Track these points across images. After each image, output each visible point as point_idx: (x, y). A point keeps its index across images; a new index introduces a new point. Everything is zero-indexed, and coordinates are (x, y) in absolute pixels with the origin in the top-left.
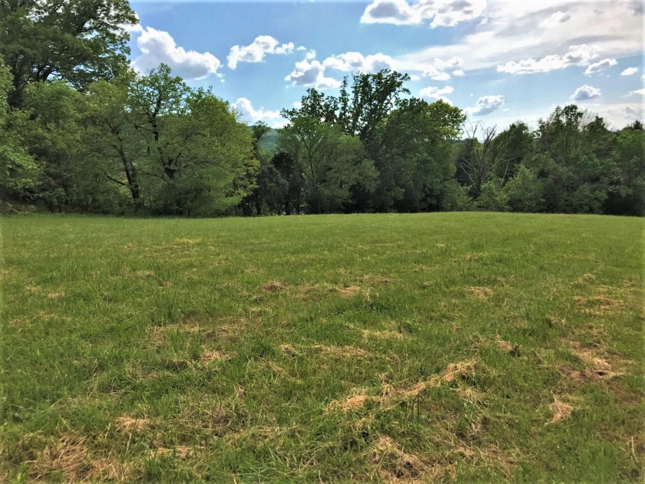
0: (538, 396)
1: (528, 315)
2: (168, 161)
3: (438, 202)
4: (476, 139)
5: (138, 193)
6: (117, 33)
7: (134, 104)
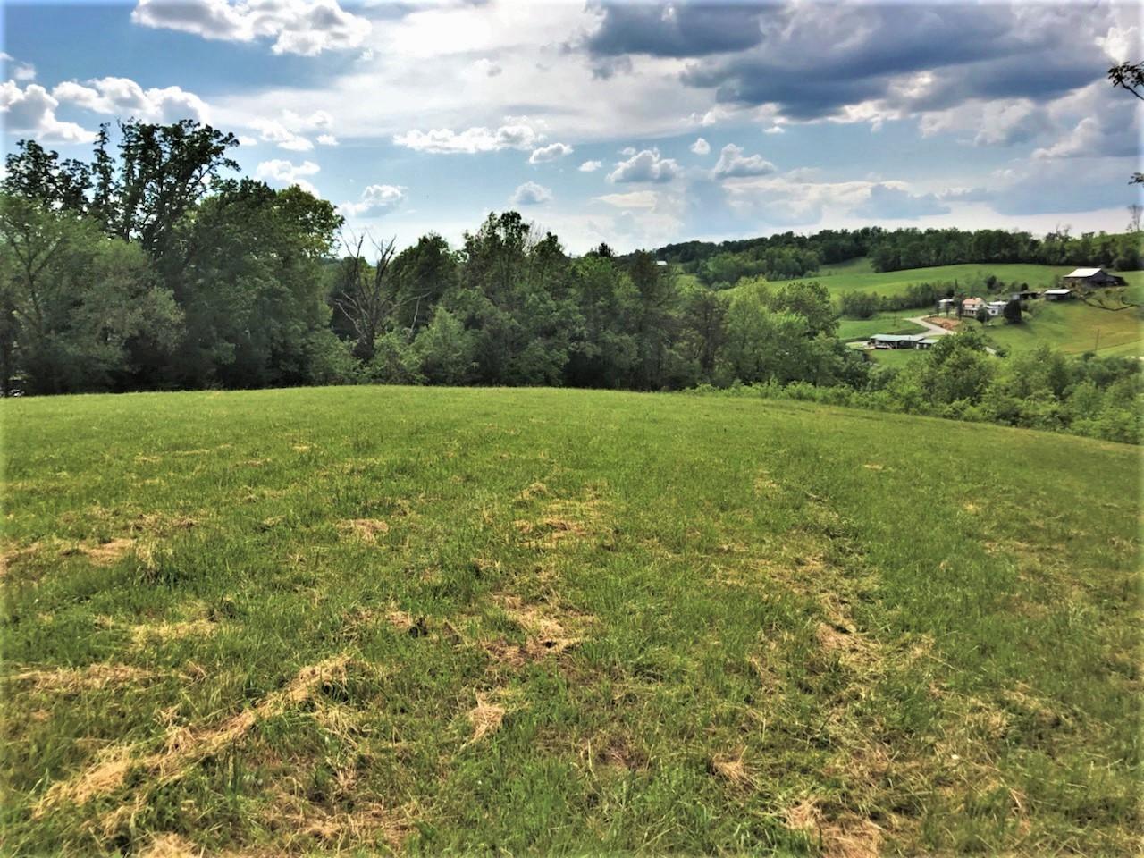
0: (452, 702)
1: (442, 562)
3: (301, 368)
4: (363, 259)
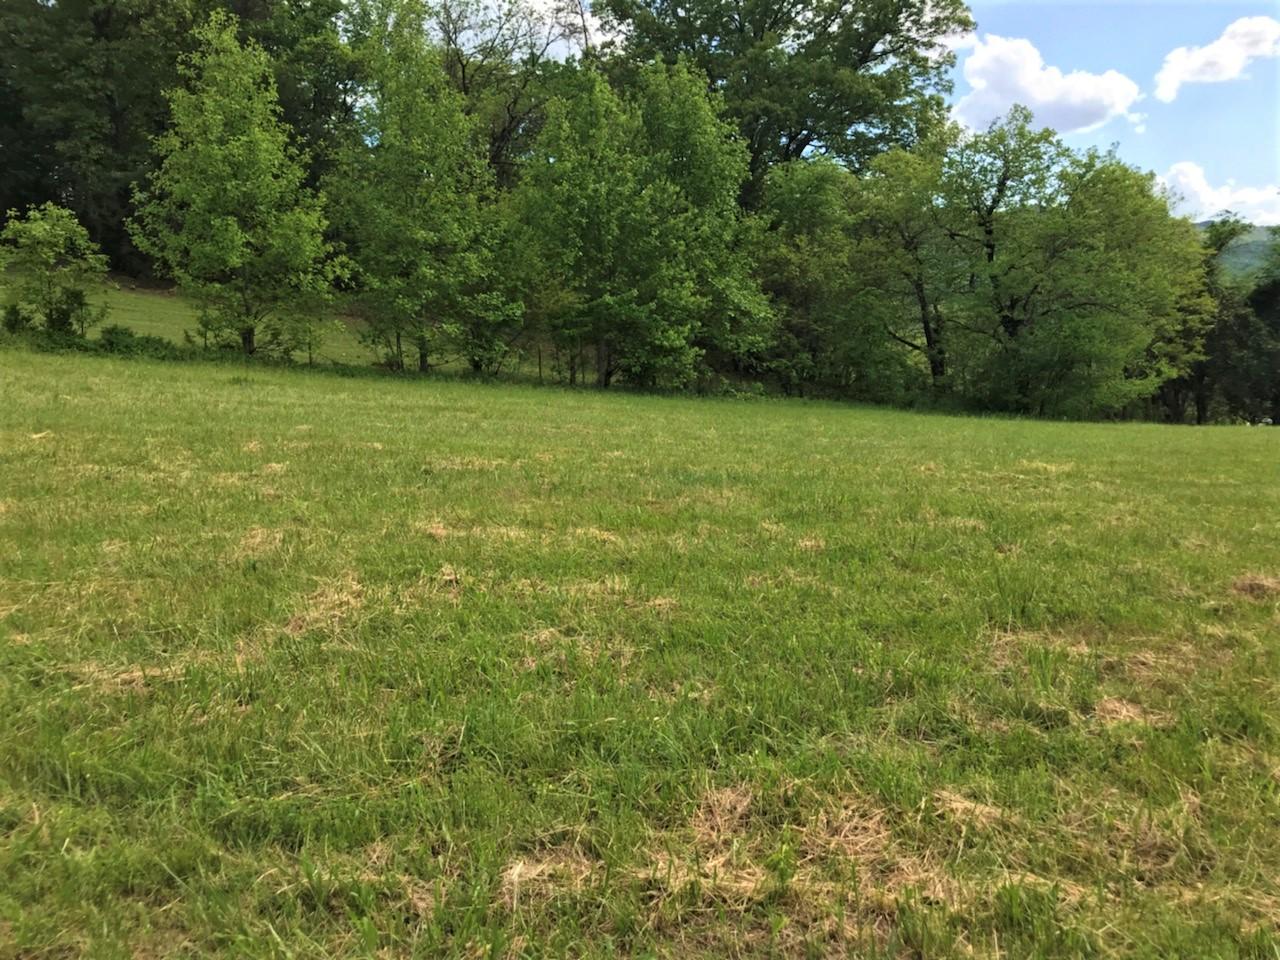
2: (1008, 303)
5: (942, 366)
6: (933, 55)
7: (952, 190)
